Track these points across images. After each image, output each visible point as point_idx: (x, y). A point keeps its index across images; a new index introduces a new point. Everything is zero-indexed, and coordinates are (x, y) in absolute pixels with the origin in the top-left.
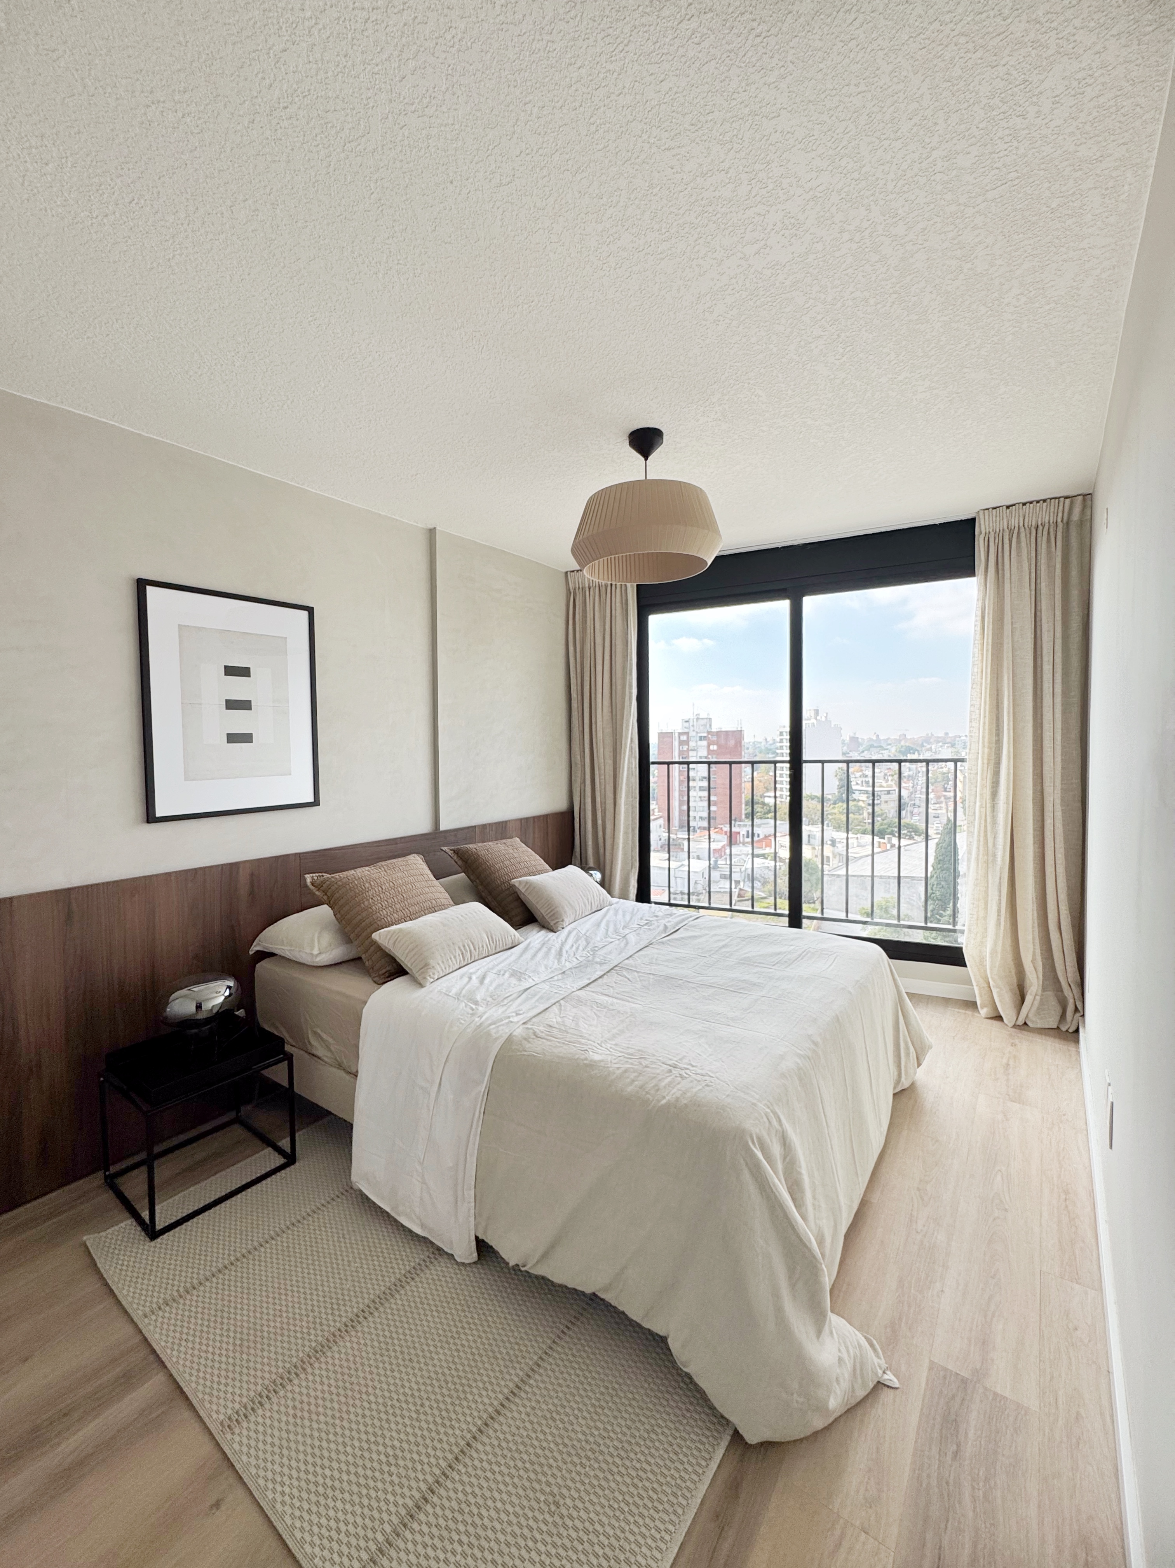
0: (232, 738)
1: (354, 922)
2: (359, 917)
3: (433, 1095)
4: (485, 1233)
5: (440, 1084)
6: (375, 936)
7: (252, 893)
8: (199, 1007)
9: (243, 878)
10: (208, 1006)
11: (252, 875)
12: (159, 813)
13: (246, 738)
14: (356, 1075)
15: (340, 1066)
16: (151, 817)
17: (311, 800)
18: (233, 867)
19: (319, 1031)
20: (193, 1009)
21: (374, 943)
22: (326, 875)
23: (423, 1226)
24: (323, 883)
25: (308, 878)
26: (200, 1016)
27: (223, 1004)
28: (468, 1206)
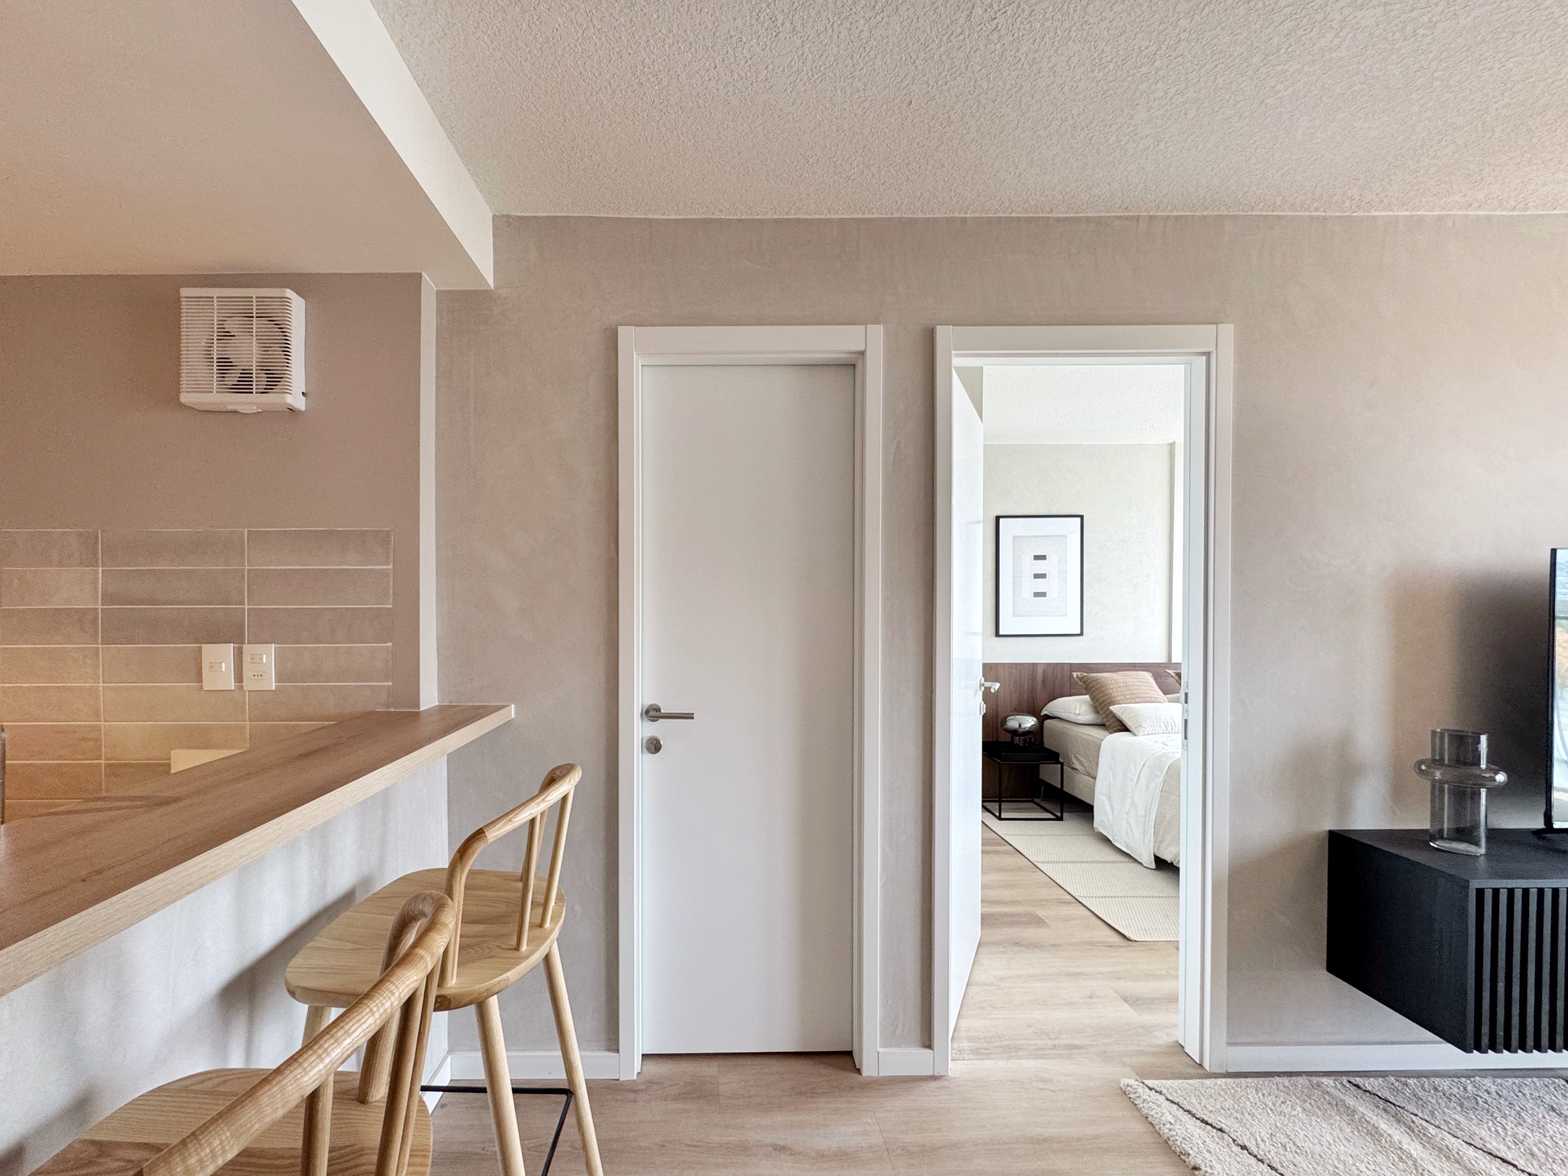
0: (1037, 595)
1: (1100, 701)
2: (1103, 699)
3: (1135, 780)
4: (1158, 850)
5: (1139, 777)
6: (1112, 708)
7: (1044, 681)
8: (1020, 725)
9: (1040, 671)
10: (1023, 726)
11: (1044, 671)
12: (1001, 633)
13: (1043, 594)
14: (1095, 778)
15: (1089, 774)
16: (997, 634)
17: (1079, 632)
18: (1034, 665)
19: (1078, 756)
20: (1017, 726)
21: (1111, 712)
22: (1085, 674)
23: (1127, 847)
24: (1084, 677)
25: (1075, 674)
26: (1021, 730)
27: (1030, 727)
28: (1150, 837)
